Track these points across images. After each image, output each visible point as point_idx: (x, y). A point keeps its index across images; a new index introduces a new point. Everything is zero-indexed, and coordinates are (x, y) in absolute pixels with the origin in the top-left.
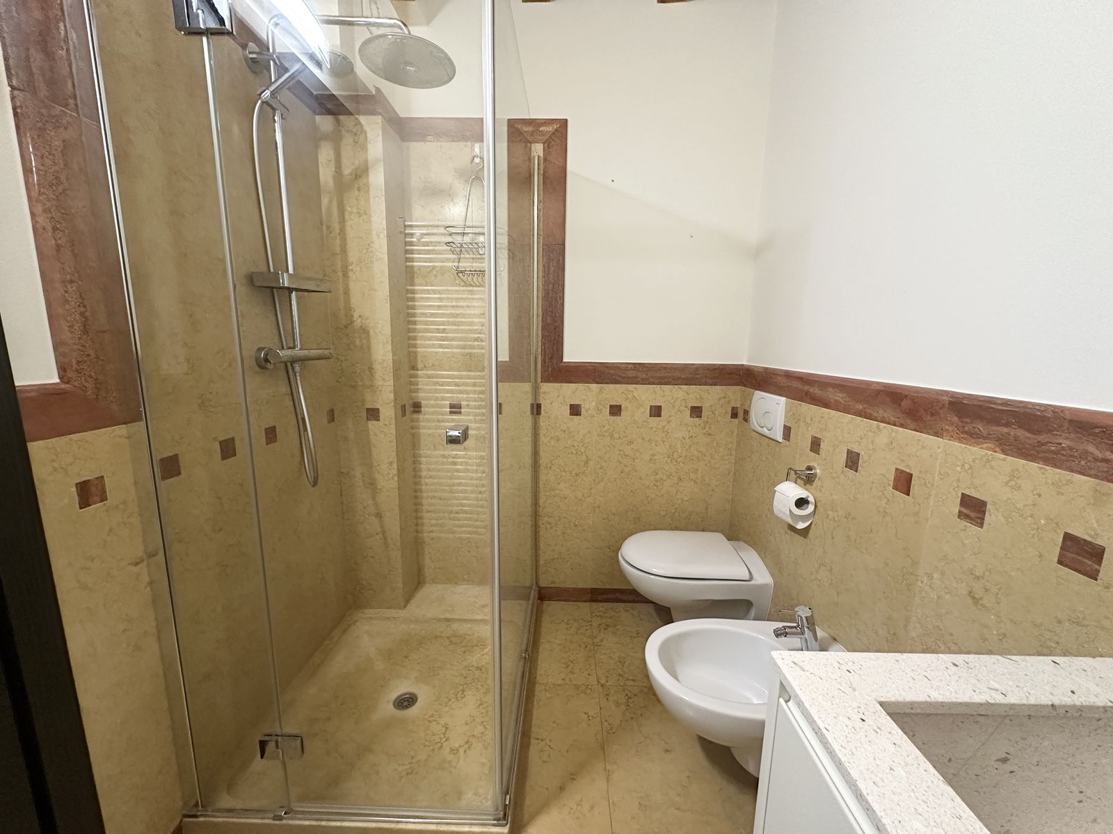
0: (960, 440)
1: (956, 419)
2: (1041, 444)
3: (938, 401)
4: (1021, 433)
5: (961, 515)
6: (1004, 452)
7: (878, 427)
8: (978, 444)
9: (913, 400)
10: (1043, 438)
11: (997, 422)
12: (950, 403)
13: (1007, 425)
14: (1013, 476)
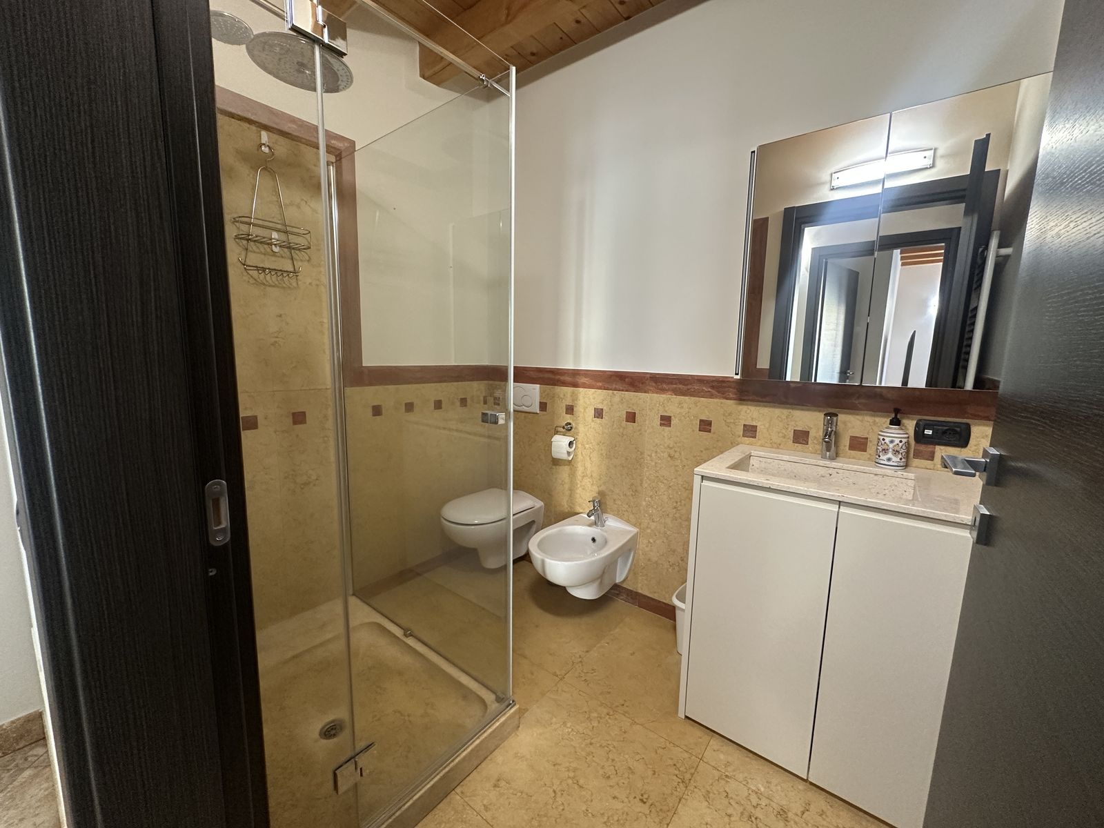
0: (657, 393)
1: (654, 384)
2: (688, 389)
3: (644, 377)
4: (681, 386)
5: (661, 425)
6: (675, 395)
7: (613, 393)
8: (664, 393)
9: (632, 378)
10: (689, 387)
11: (672, 383)
12: (650, 377)
13: (676, 384)
14: (680, 403)
